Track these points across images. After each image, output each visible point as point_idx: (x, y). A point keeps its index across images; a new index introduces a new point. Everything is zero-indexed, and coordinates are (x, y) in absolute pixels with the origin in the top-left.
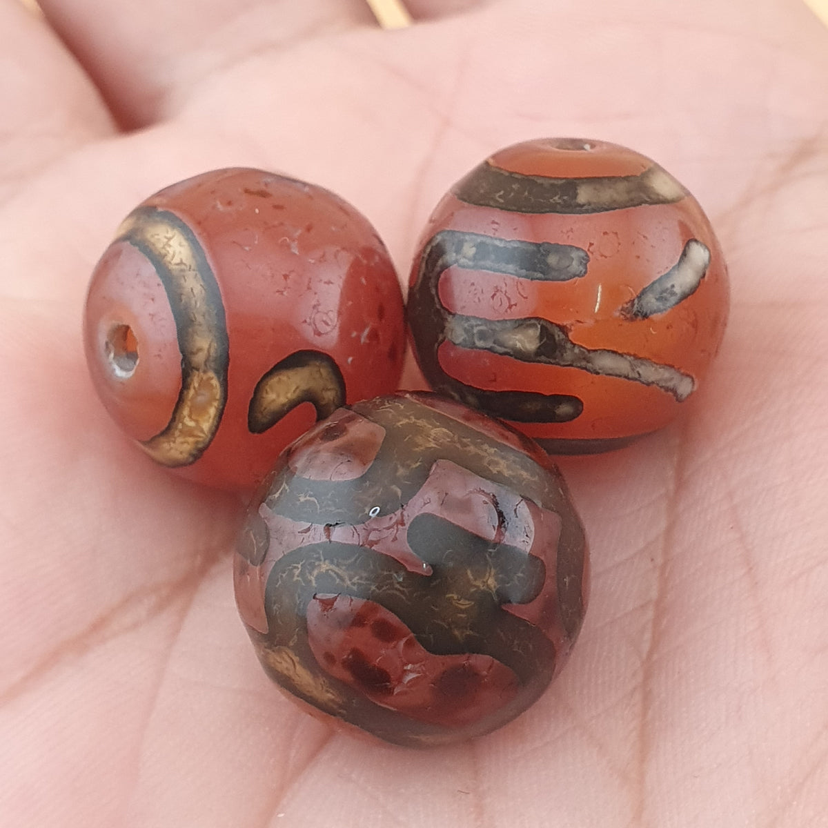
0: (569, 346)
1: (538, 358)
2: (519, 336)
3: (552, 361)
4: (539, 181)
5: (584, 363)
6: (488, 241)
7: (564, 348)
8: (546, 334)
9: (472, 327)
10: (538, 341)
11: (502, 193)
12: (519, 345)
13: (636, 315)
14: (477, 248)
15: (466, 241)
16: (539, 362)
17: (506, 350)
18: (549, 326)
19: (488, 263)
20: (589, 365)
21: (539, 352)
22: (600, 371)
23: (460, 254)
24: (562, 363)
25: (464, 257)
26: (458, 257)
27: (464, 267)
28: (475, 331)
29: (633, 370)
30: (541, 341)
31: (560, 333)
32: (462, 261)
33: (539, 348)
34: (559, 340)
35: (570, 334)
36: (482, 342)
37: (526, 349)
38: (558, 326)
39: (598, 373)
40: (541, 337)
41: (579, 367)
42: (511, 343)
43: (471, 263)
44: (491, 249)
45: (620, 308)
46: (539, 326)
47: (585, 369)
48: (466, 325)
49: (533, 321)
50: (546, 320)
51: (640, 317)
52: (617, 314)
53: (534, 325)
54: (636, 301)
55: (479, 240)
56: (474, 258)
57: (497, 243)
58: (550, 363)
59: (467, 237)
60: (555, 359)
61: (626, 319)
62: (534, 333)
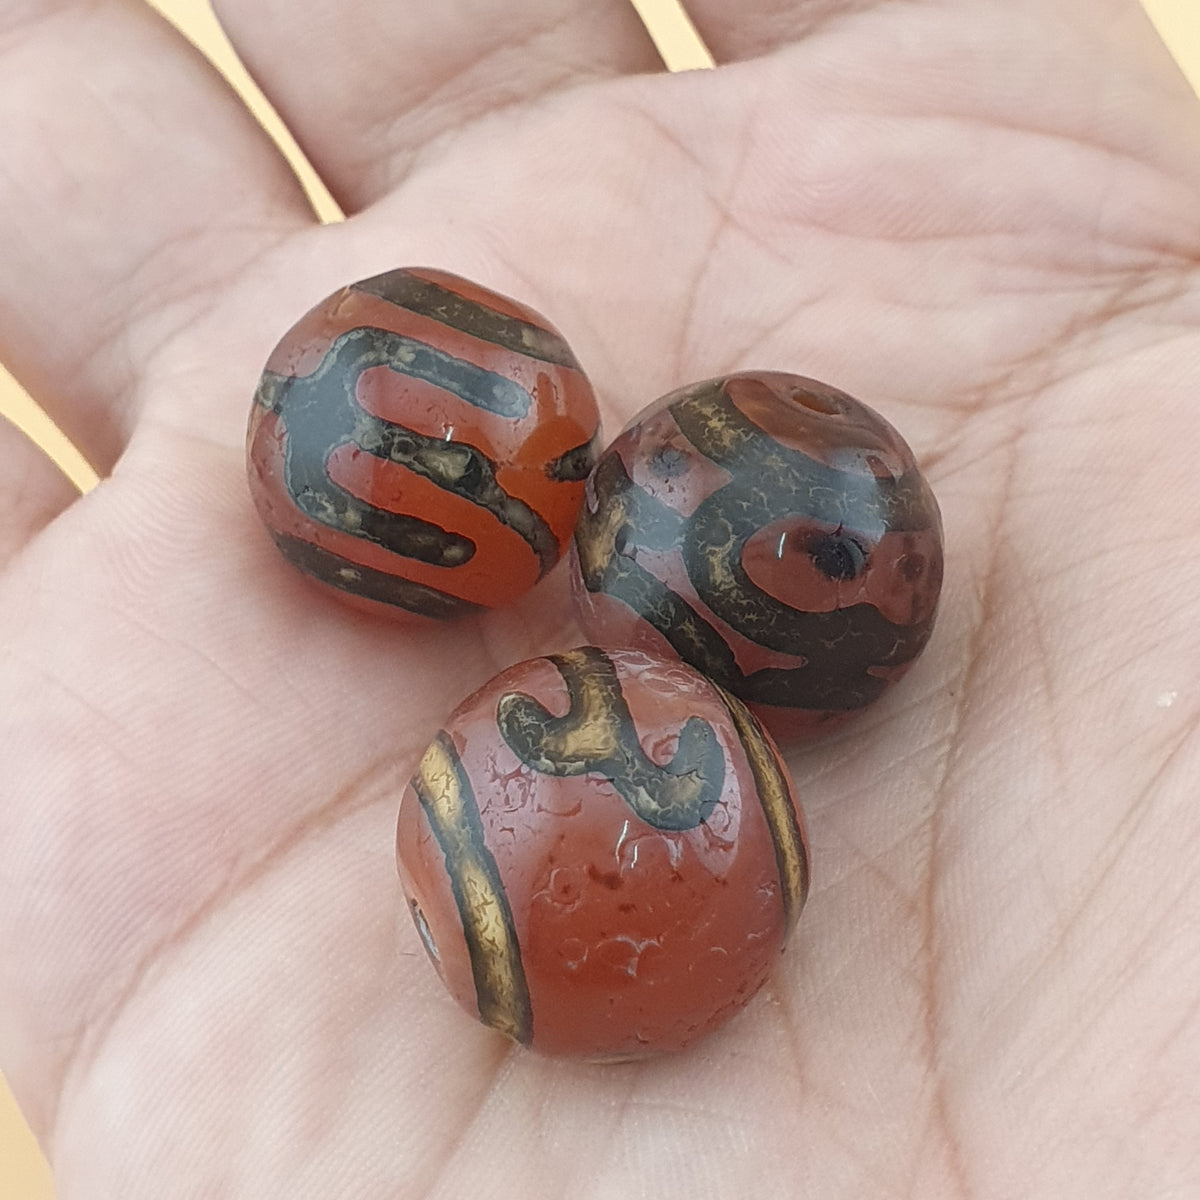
0: (492, 485)
1: (458, 489)
2: (445, 459)
3: (469, 494)
4: (485, 310)
5: (497, 508)
6: (432, 352)
7: (487, 484)
8: (474, 465)
9: (393, 435)
10: (464, 470)
11: (444, 308)
12: (441, 468)
13: (555, 475)
14: (417, 355)
15: (403, 344)
16: (457, 492)
17: (425, 469)
18: (480, 458)
19: (429, 374)
20: (502, 512)
21: (459, 482)
22: (509, 522)
23: (394, 355)
24: (478, 501)
25: (400, 360)
26: (392, 358)
27: (397, 369)
28: (396, 440)
29: (533, 530)
30: (466, 471)
31: (489, 469)
32: (396, 363)
33: (462, 478)
34: (485, 476)
35: (497, 474)
36: (400, 454)
37: (447, 474)
38: (489, 460)
39: (505, 523)
40: (468, 468)
41: (491, 510)
42: (435, 464)
43: (407, 369)
44: (434, 360)
45: (546, 462)
46: (470, 455)
47: (497, 514)
48: (386, 432)
49: (466, 448)
50: (479, 451)
51: (557, 479)
52: (542, 468)
53: (466, 453)
54: (559, 462)
55: (419, 347)
56: (412, 364)
57: (442, 356)
58: (467, 497)
59: (405, 341)
60: (473, 493)
61: (548, 476)
62: (462, 460)
